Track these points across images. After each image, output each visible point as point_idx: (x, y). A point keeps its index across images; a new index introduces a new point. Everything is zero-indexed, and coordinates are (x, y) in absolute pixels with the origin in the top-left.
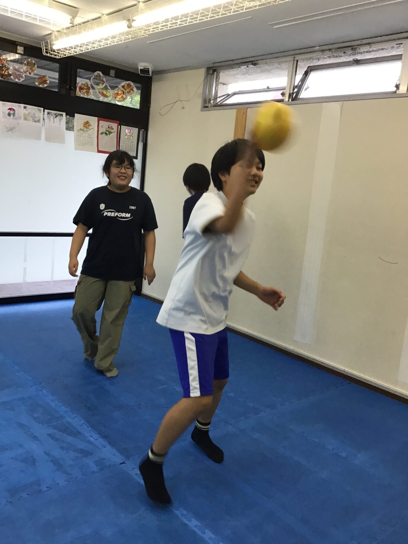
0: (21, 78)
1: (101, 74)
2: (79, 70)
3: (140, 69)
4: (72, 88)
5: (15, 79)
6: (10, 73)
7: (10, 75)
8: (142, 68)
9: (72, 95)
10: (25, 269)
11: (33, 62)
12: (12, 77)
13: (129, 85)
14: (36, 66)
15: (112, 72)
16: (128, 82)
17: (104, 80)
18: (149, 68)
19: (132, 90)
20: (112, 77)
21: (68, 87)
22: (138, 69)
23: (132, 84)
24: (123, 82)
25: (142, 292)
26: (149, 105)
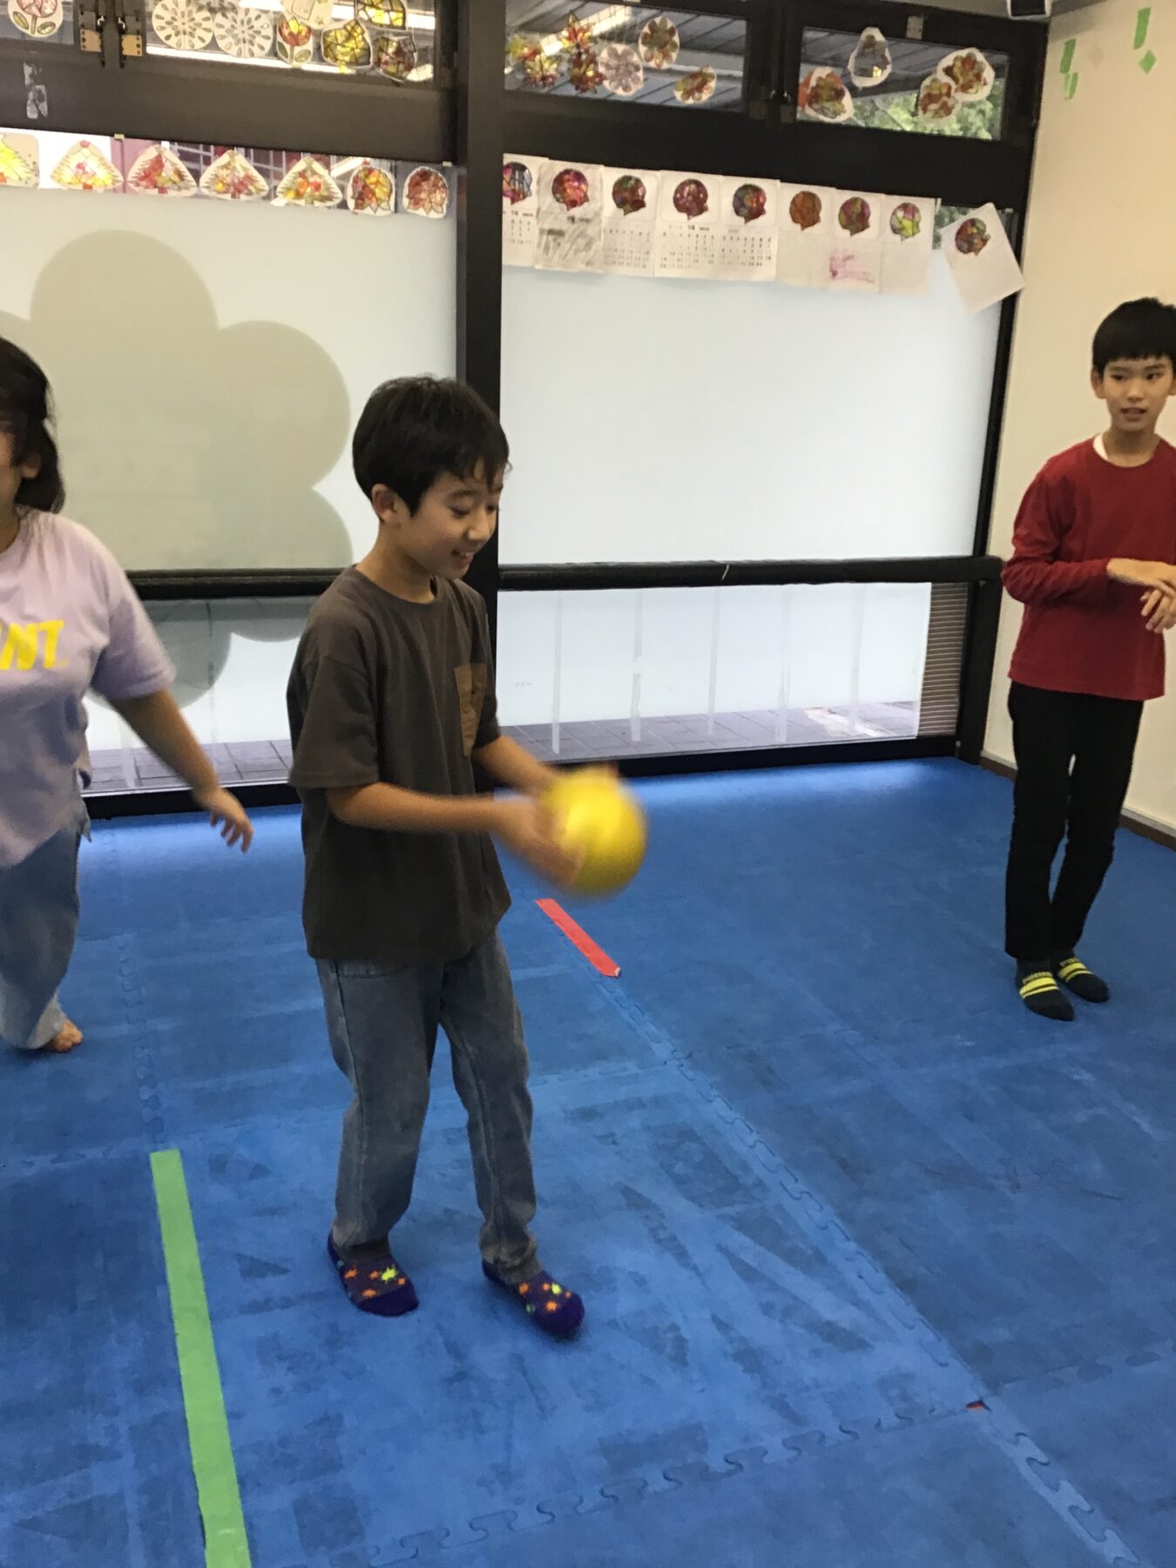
0: (632, 85)
1: (879, 36)
2: (810, 35)
4: (786, 94)
5: (617, 87)
6: (601, 69)
7: (600, 77)
9: (785, 119)
10: (637, 677)
11: (670, 24)
12: (606, 83)
13: (969, 62)
14: (676, 39)
15: (915, 26)
16: (963, 53)
17: (887, 54)
19: (978, 77)
20: (913, 40)
21: (774, 92)
23: (980, 56)
24: (950, 53)
25: (983, 754)
26: (1035, 120)
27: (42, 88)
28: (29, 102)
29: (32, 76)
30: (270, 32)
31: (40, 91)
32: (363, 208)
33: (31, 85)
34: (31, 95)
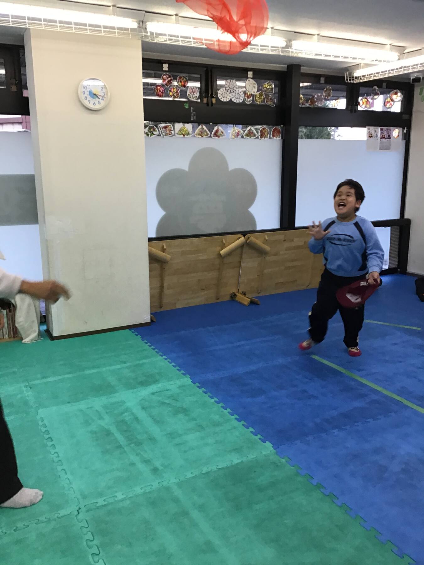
0: (321, 103)
1: (376, 88)
2: (361, 88)
3: (413, 79)
5: (319, 104)
6: (315, 100)
8: (414, 78)
9: (355, 110)
11: (330, 88)
12: (316, 103)
14: (331, 91)
15: (385, 85)
16: (395, 91)
17: (379, 92)
18: (420, 77)
20: (384, 88)
21: (355, 103)
22: (410, 79)
23: (398, 91)
24: (392, 91)
25: (407, 272)
27: (195, 113)
28: (192, 116)
29: (193, 110)
30: (243, 96)
31: (194, 114)
32: (262, 138)
33: (192, 112)
34: (192, 114)
